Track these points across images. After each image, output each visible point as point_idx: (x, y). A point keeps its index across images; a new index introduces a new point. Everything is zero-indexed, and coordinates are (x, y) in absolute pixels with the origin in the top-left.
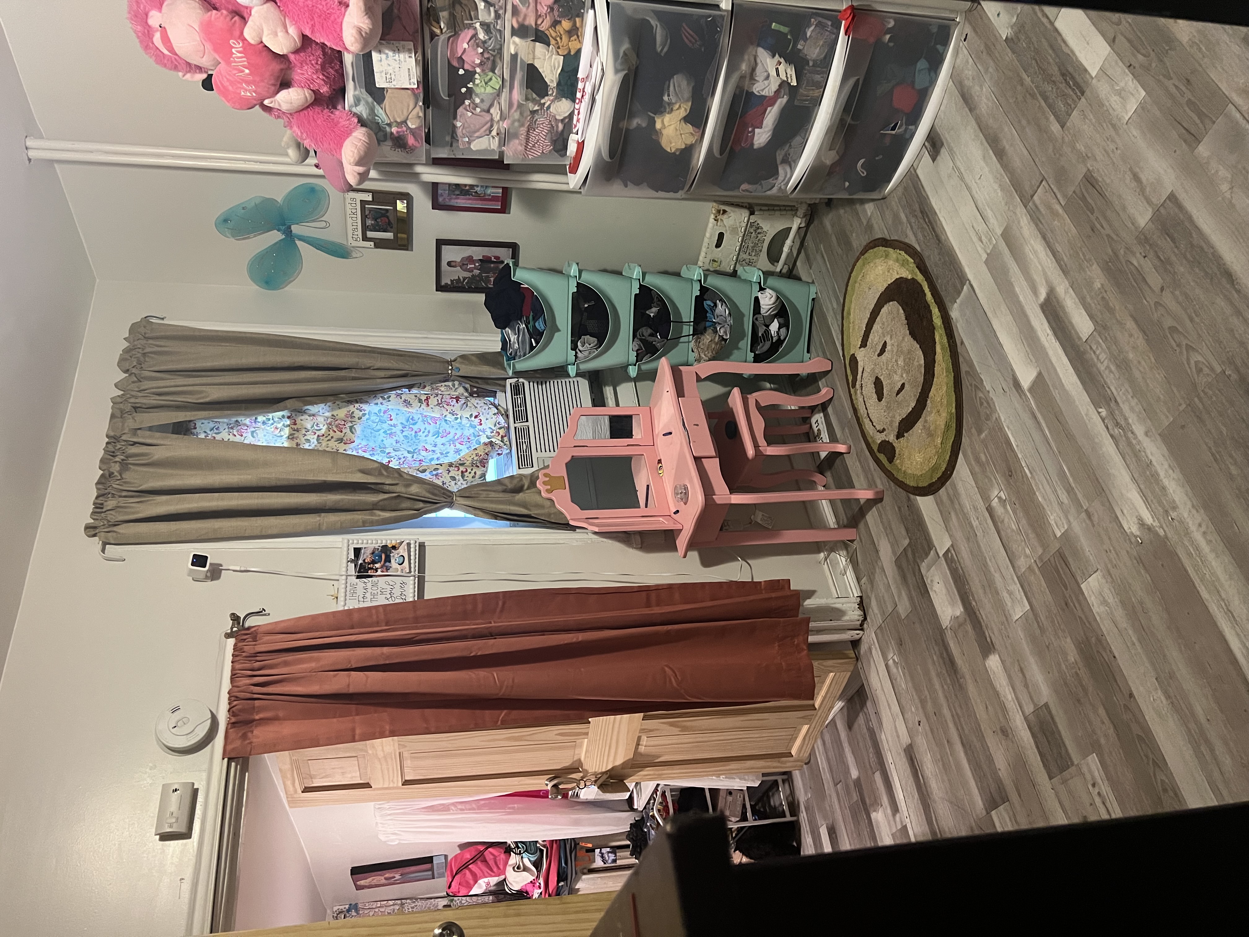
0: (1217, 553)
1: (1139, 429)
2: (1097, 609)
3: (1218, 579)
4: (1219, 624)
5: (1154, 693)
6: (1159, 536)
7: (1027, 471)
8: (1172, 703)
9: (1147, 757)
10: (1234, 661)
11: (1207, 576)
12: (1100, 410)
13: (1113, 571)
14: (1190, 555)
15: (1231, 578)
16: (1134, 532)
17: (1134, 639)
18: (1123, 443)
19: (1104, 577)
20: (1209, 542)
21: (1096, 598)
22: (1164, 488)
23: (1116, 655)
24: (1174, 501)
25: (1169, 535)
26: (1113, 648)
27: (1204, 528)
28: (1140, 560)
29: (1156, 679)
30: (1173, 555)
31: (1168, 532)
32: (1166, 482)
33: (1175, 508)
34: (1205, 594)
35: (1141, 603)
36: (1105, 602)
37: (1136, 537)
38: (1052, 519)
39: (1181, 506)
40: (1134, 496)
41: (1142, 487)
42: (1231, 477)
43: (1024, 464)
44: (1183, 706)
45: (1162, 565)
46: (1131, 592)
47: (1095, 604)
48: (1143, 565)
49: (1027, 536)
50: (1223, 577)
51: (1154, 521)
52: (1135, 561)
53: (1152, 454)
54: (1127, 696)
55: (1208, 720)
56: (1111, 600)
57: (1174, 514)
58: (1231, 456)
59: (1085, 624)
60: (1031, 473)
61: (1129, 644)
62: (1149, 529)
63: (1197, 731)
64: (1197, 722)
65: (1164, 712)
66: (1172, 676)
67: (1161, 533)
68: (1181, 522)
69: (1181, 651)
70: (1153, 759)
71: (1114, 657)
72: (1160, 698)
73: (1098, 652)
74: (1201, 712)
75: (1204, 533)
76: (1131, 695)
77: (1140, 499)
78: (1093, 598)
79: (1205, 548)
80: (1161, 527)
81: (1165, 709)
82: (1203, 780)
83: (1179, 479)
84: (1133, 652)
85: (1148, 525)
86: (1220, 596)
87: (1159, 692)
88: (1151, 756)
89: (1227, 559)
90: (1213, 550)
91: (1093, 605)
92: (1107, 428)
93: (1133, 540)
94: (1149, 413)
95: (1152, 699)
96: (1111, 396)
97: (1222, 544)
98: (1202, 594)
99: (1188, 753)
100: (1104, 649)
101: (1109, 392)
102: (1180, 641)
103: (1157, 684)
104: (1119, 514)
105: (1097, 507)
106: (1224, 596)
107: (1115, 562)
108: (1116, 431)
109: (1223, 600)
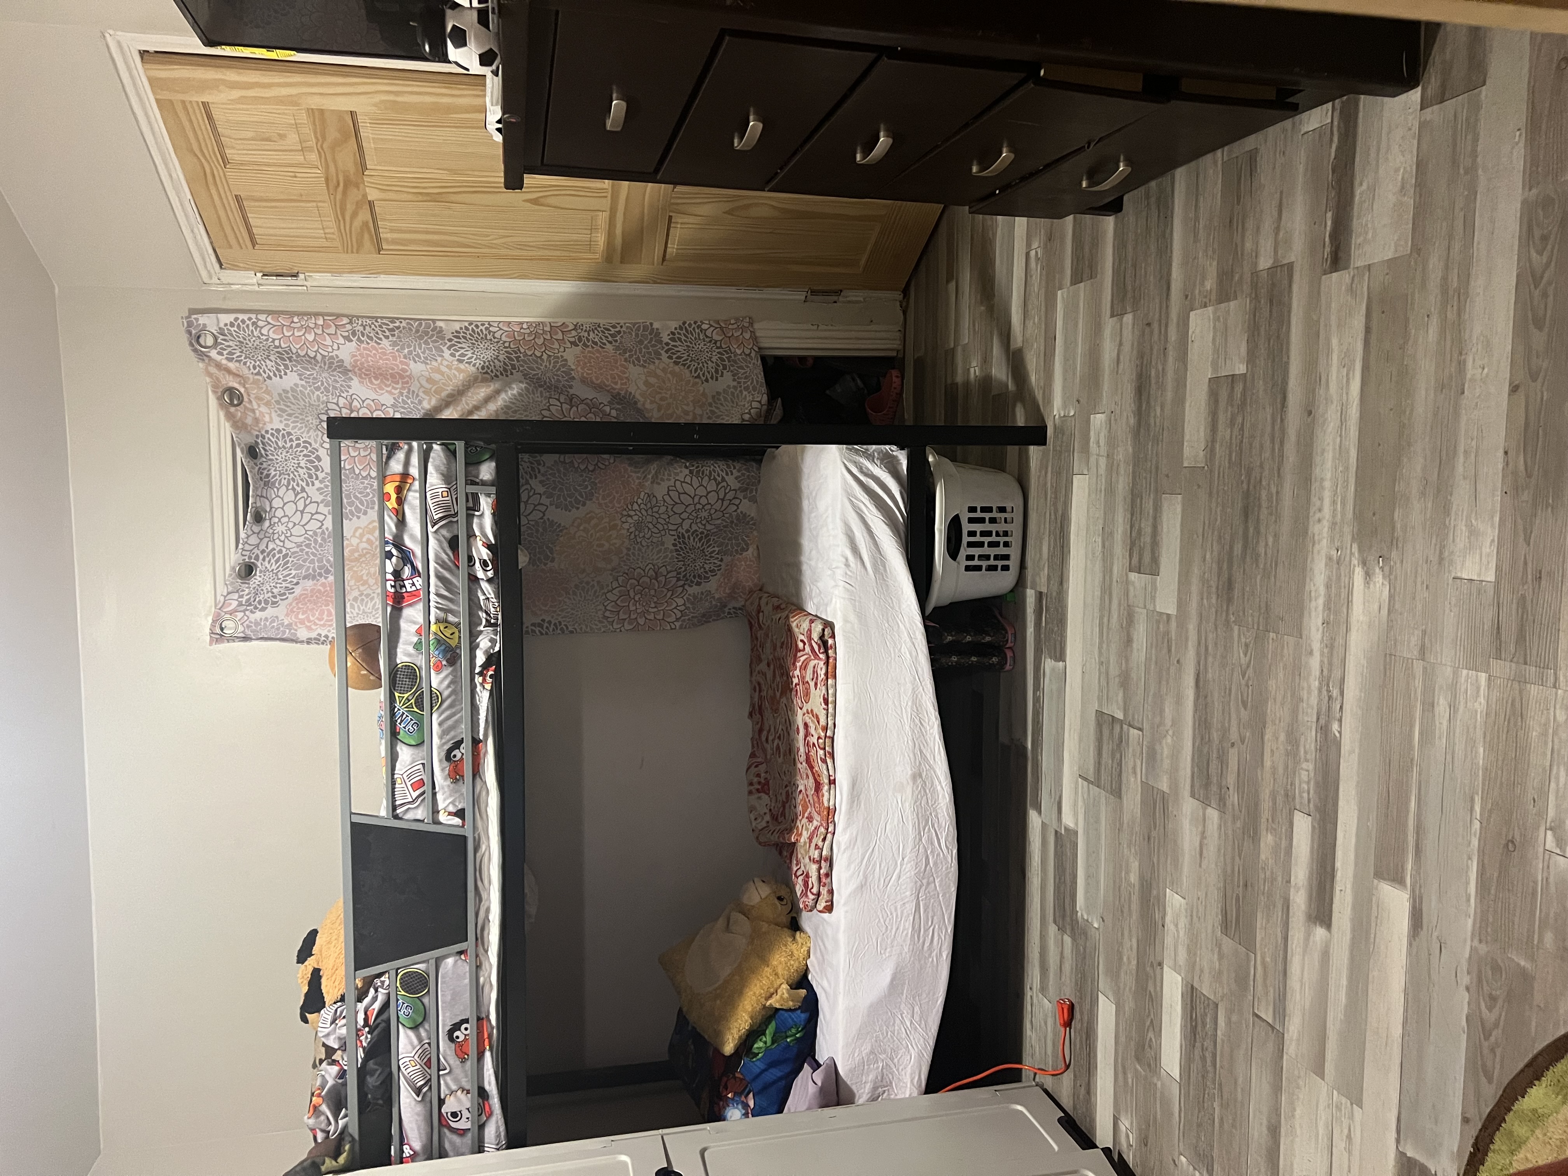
0: (1321, 483)
1: (1315, 663)
2: (1489, 533)
3: (1334, 458)
4: (1358, 415)
5: (1478, 377)
6: (1359, 547)
7: (1477, 808)
8: (1461, 354)
9: (1545, 295)
10: (1366, 368)
11: (1341, 469)
12: (1338, 735)
13: (1434, 559)
14: (1343, 504)
15: (1323, 451)
16: (1381, 576)
17: (1461, 459)
18: (1337, 674)
19: (1451, 562)
20: (1321, 499)
21: (1481, 548)
22: (1328, 587)
23: (1500, 453)
24: (1326, 565)
25: (1349, 537)
26: (1500, 466)
27: (1318, 515)
28: (1393, 542)
29: (1463, 393)
30: (1359, 516)
31: (1349, 542)
32: (1322, 590)
33: (1329, 558)
34: (1353, 453)
35: (1423, 494)
36: (1473, 532)
37: (1382, 568)
38: (1480, 705)
39: (1323, 553)
40: (1359, 613)
41: (1345, 611)
42: (1276, 536)
43: (1477, 825)
44: (1449, 343)
45: (1374, 514)
46: (1428, 516)
47: (1489, 541)
48: (1393, 533)
49: (1544, 734)
50: (1329, 456)
51: (1354, 566)
52: (1400, 545)
53: (1318, 630)
54: (1521, 390)
55: (1428, 316)
56: (1462, 527)
57: (1334, 552)
58: (1266, 554)
59: (1525, 529)
60: (1472, 800)
61: (1473, 455)
62: (1364, 563)
63: (1449, 307)
64: (1444, 319)
65: (1480, 347)
66: (1441, 387)
67: (1355, 548)
68: (1332, 540)
69: (1412, 410)
70: (1536, 288)
71: (1506, 453)
72: (1474, 367)
73: (1529, 476)
74: (1431, 331)
75: (1320, 510)
76: (1514, 389)
77: (1354, 600)
78: (1486, 550)
79: (1327, 495)
80: (1352, 554)
81: (1474, 350)
82: (1479, 243)
83: (1311, 580)
84: (1474, 443)
85: (1363, 568)
86: (1341, 441)
87: (1469, 376)
88: (1537, 293)
89: (1317, 471)
90: (1322, 488)
91: (1493, 541)
92: (1341, 707)
93: (1387, 569)
94: (1297, 670)
95: (1486, 370)
96: (1319, 730)
97: (1313, 488)
98: (1356, 456)
99: (1478, 284)
100: (1515, 473)
101: (1319, 735)
102: (1406, 422)
103: (1466, 386)
104: (1385, 612)
105: (1409, 647)
106: (1338, 439)
107: (1425, 566)
108: (1335, 693)
109: (1341, 436)
